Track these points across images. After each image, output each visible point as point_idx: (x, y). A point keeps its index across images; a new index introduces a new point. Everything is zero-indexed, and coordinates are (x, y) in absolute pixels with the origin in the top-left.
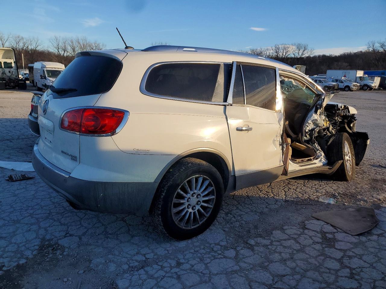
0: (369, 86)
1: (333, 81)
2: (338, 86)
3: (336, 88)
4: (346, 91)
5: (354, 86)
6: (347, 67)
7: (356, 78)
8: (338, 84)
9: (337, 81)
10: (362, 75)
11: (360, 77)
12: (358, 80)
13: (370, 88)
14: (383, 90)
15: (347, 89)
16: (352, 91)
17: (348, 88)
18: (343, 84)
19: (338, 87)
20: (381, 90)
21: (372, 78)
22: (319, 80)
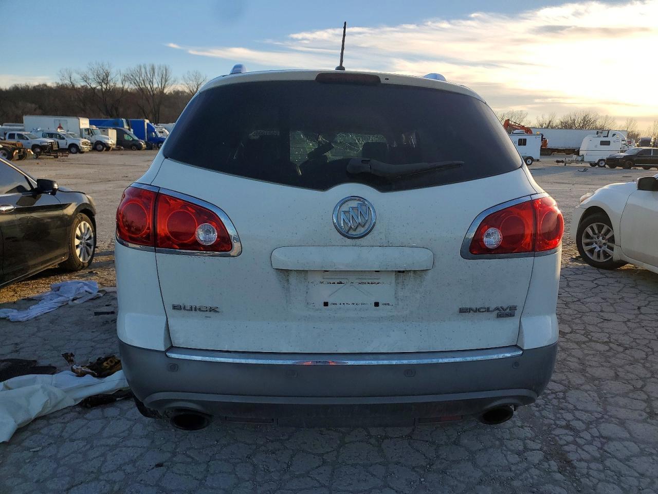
0: (104, 144)
1: (44, 136)
2: (58, 144)
3: (55, 148)
4: (73, 153)
5: (85, 144)
6: (35, 110)
7: (81, 130)
8: (58, 142)
9: (51, 135)
10: (88, 126)
11: (87, 130)
12: (85, 133)
13: (107, 148)
14: (125, 150)
15: (73, 150)
16: (82, 152)
17: (74, 148)
18: (64, 141)
19: (58, 147)
20: (122, 149)
21: (104, 131)
22: (18, 134)
